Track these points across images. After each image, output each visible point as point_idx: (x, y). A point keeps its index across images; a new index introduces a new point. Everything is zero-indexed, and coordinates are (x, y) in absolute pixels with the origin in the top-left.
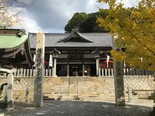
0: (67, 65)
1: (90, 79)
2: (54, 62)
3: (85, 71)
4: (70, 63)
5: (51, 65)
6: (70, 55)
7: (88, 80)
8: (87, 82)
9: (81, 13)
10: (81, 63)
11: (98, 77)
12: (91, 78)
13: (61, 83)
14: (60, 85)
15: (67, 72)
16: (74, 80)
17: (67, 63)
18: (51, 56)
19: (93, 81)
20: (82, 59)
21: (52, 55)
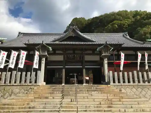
0: (62, 69)
1: (96, 88)
2: (42, 62)
3: (87, 77)
4: (66, 67)
5: (36, 66)
6: (67, 56)
7: (94, 91)
8: (93, 93)
9: (80, 18)
10: (81, 67)
11: (109, 86)
12: (98, 86)
13: (50, 95)
14: (47, 98)
15: (62, 78)
16: (71, 91)
17: (62, 67)
18: (37, 53)
19: (102, 91)
20: (82, 61)
21: (39, 52)
